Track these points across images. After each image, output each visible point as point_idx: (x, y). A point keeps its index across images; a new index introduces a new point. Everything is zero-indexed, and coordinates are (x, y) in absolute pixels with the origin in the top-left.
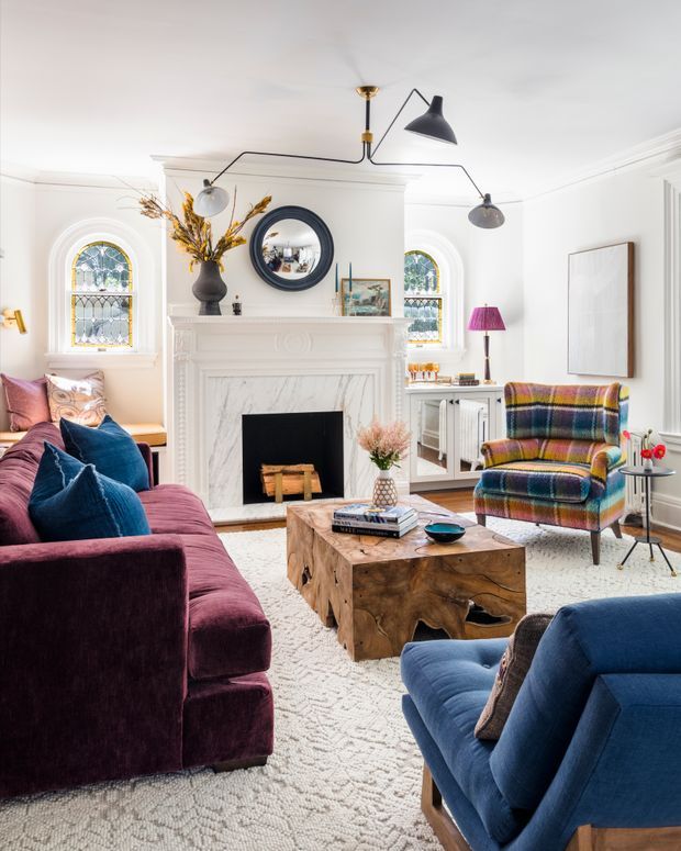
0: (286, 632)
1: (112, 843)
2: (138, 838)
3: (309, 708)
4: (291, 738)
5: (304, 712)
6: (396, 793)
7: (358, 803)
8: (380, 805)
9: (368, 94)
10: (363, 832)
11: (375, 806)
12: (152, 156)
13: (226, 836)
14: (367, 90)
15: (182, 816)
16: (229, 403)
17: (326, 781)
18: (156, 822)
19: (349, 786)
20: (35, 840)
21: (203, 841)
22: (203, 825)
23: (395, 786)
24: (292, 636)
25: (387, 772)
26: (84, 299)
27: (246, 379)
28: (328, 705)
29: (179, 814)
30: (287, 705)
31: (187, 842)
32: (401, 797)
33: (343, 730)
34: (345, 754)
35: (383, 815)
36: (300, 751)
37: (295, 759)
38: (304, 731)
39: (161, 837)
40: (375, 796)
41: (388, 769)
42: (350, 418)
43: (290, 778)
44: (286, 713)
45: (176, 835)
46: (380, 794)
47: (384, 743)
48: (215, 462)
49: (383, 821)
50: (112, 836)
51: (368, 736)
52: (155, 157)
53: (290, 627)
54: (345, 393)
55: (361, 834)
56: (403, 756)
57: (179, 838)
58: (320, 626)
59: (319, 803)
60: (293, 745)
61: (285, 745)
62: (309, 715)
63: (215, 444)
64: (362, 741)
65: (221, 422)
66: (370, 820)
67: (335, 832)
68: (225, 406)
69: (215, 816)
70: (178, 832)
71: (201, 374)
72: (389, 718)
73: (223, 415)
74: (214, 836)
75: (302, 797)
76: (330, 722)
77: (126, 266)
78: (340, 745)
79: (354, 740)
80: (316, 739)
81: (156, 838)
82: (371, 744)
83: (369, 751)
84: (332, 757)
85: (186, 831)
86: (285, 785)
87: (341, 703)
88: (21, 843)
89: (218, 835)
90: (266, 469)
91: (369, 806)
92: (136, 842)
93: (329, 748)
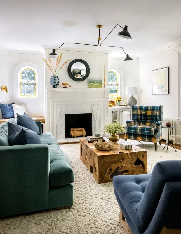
0: (76, 170)
1: (27, 225)
2: (34, 224)
3: (82, 189)
4: (77, 197)
5: (80, 190)
6: (104, 212)
7: (94, 214)
8: (100, 215)
9: (99, 27)
10: (96, 222)
11: (99, 215)
13: (58, 223)
14: (99, 26)
15: (46, 218)
17: (86, 208)
18: (39, 219)
19: (92, 210)
20: (6, 224)
21: (52, 224)
22: (52, 220)
23: (104, 210)
24: (78, 171)
25: (102, 206)
26: (23, 84)
28: (87, 188)
29: (45, 217)
30: (76, 188)
31: (47, 225)
32: (106, 213)
33: (91, 195)
34: (91, 201)
35: (101, 218)
36: (79, 200)
37: (77, 203)
38: (80, 195)
39: (40, 223)
40: (99, 212)
41: (102, 205)
42: (94, 115)
43: (76, 207)
44: (76, 191)
45: (45, 223)
46: (100, 212)
47: (101, 198)
48: (58, 127)
49: (101, 219)
50: (27, 223)
51: (97, 196)
52: (42, 46)
53: (77, 168)
54: (92, 109)
55: (95, 223)
56: (106, 202)
57: (45, 224)
58: (85, 168)
59: (84, 214)
60: (77, 199)
61: (75, 199)
62: (82, 191)
64: (96, 198)
65: (60, 116)
66: (97, 219)
67: (88, 222)
68: (61, 112)
69: (55, 218)
70: (45, 222)
71: (54, 103)
72: (103, 192)
73: (60, 114)
74: (55, 223)
75: (79, 213)
76: (87, 193)
77: (35, 75)
78: (90, 199)
79: (93, 198)
80: (83, 197)
81: (39, 224)
82: (98, 199)
83: (97, 200)
84: (88, 202)
85: (47, 222)
86: (75, 210)
87: (90, 188)
88: (2, 225)
89: (56, 223)
90: (72, 129)
91: (97, 215)
92: (33, 225)
93: (87, 200)
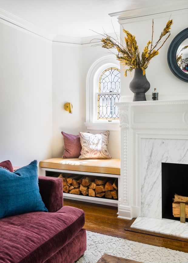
12: (109, 14)
16: (153, 155)
26: (103, 97)
27: (164, 141)
48: (145, 189)
52: (111, 15)
63: (145, 179)
65: (148, 165)
68: (151, 156)
71: (137, 136)
73: (150, 162)
90: (177, 198)
